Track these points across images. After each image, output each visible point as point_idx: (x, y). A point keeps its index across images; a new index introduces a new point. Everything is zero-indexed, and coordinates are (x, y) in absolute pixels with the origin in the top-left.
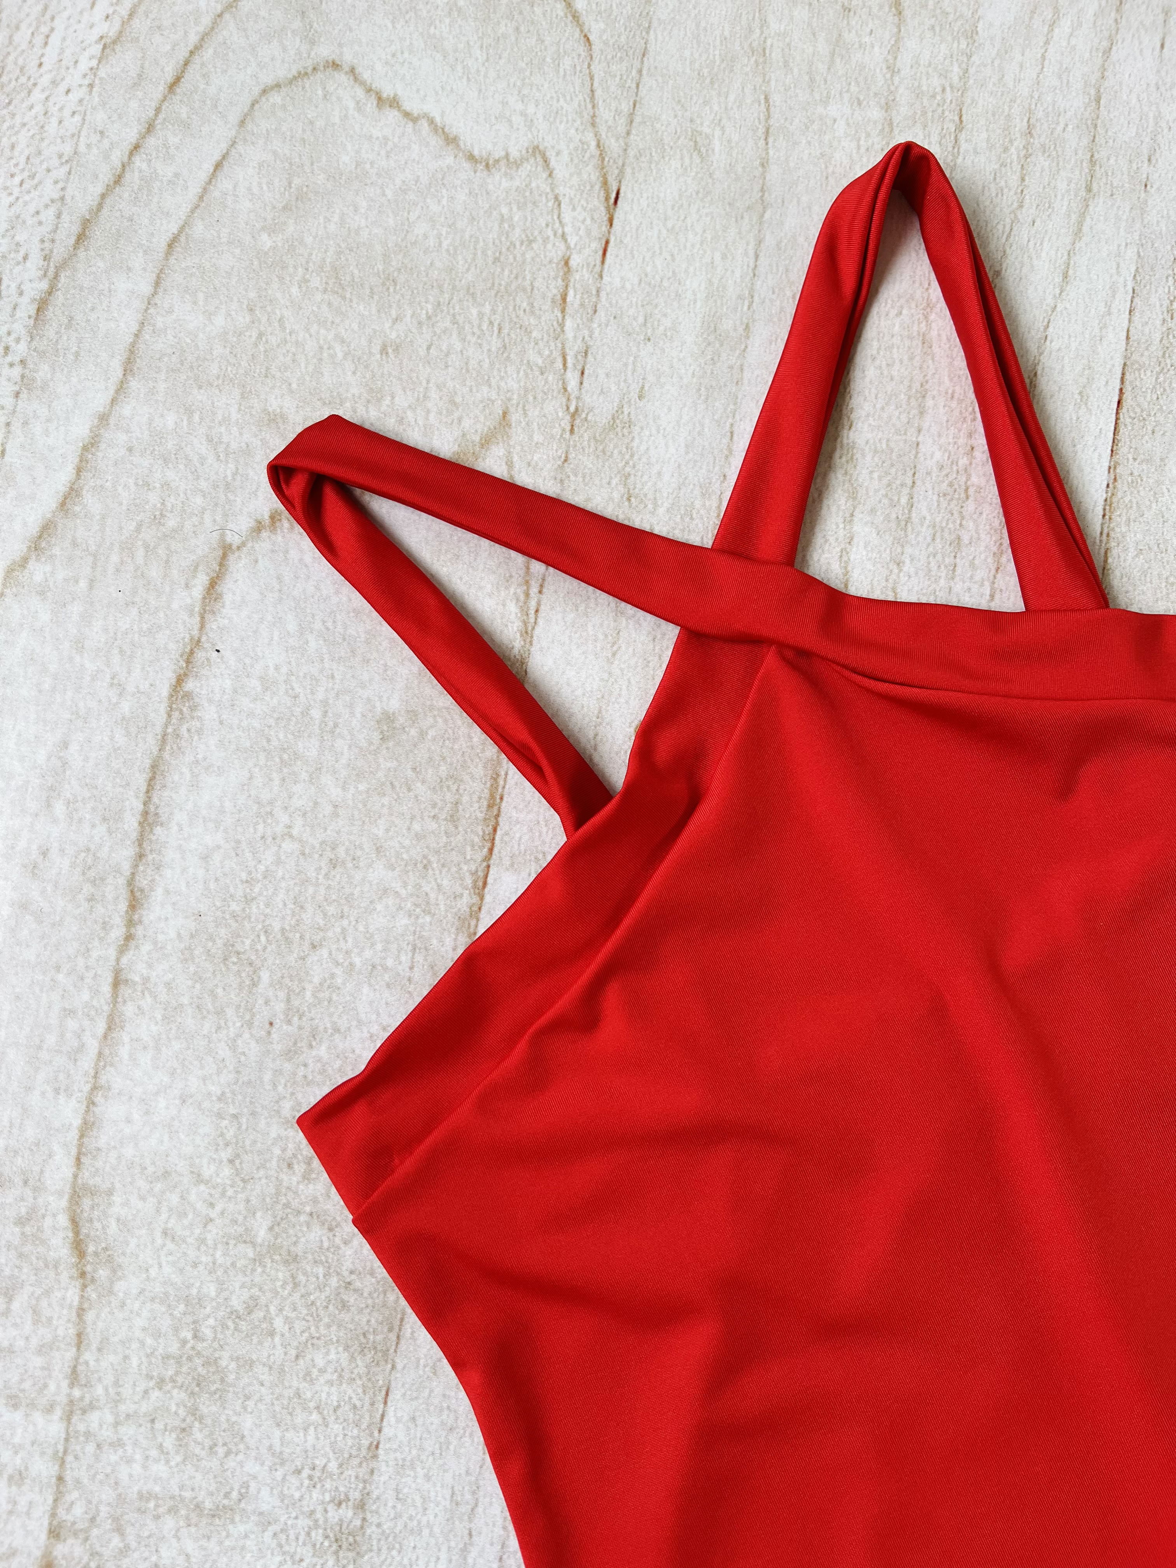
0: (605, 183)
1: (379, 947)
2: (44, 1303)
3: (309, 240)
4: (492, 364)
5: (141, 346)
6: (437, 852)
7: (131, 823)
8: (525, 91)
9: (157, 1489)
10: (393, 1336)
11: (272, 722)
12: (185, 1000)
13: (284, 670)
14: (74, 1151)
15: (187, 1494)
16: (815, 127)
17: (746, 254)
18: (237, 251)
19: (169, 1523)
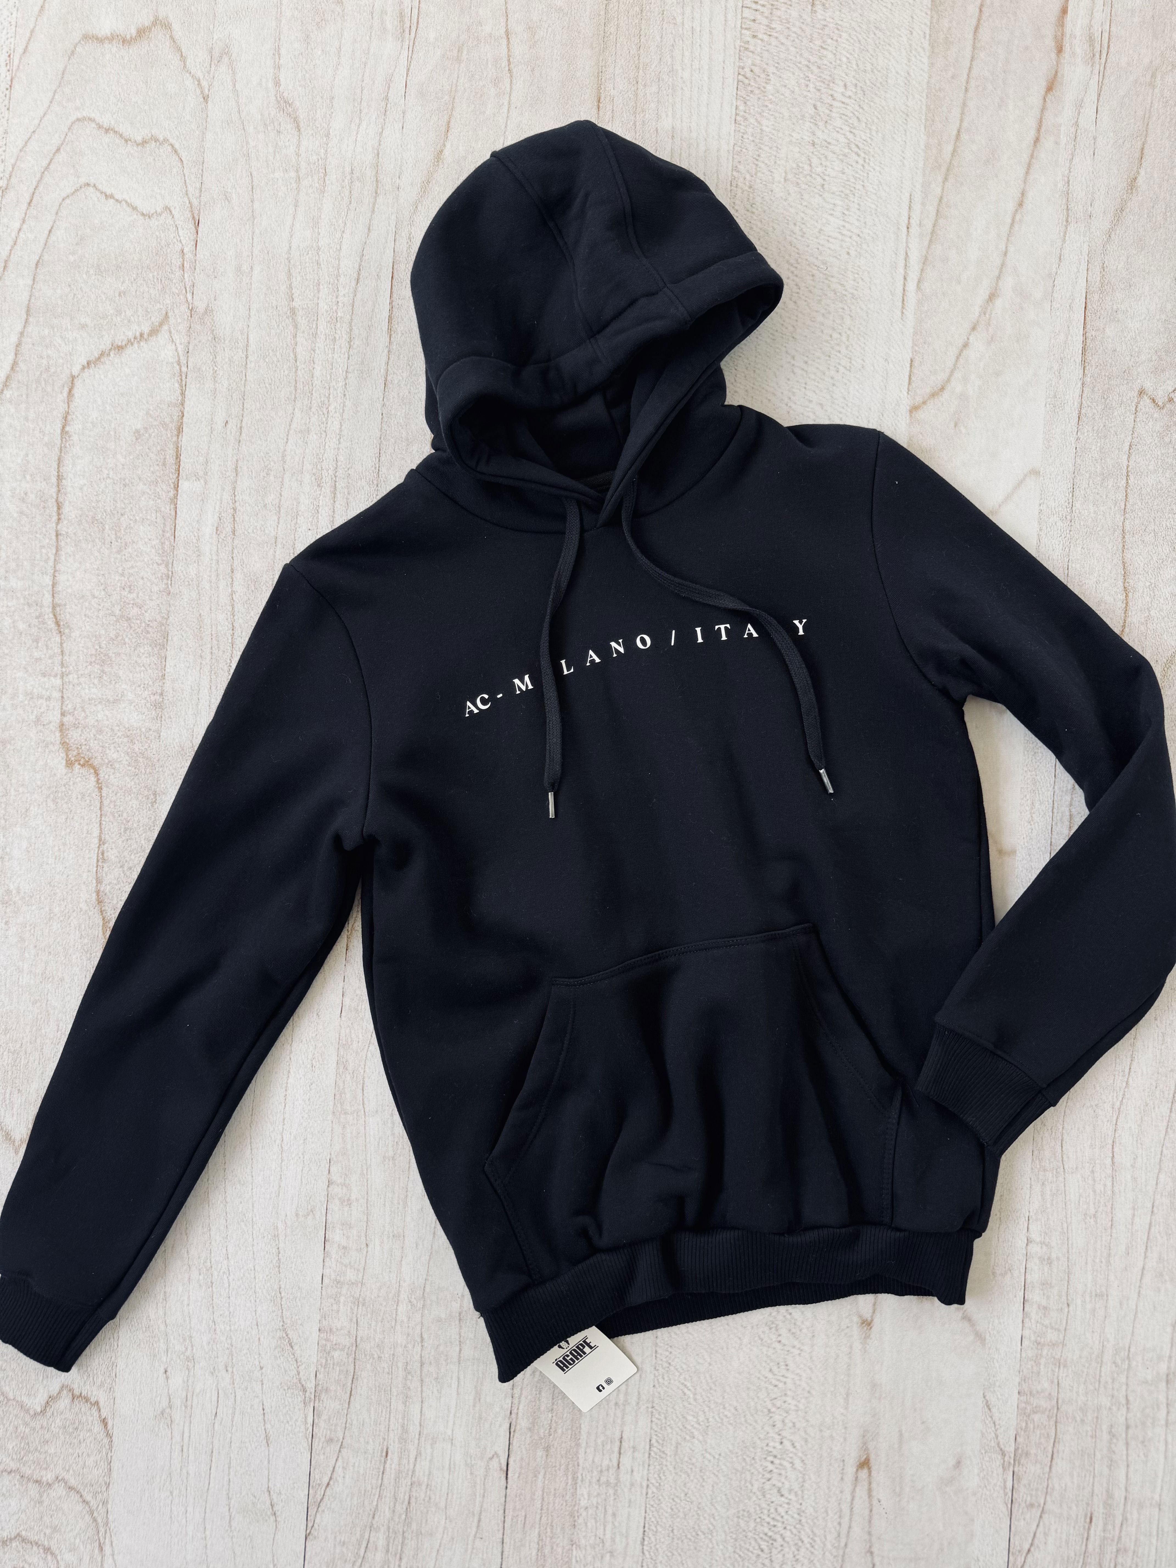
0: (194, 217)
1: (144, 512)
2: (49, 642)
3: (87, 256)
4: (160, 295)
5: (32, 305)
6: (160, 477)
7: (54, 480)
8: (160, 185)
9: (94, 696)
10: (165, 640)
11: (97, 438)
12: (81, 538)
13: (99, 419)
14: (51, 593)
15: (104, 697)
16: (271, 183)
17: (249, 239)
18: (62, 264)
19: (100, 707)
